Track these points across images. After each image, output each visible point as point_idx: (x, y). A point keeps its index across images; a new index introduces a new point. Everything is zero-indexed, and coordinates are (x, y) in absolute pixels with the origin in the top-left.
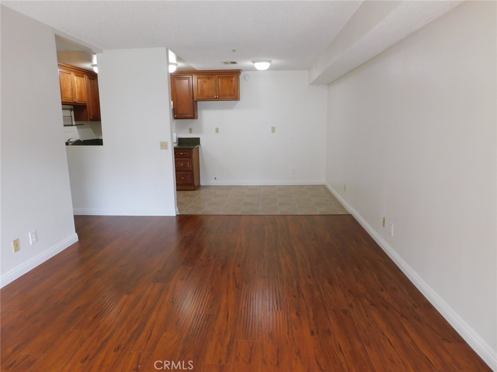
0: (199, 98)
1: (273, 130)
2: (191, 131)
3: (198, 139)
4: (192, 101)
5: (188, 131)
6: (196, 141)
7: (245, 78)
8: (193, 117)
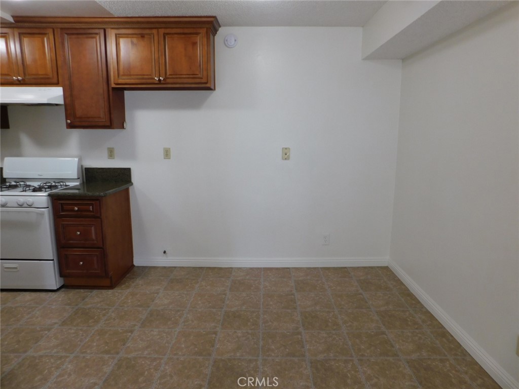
0: (120, 81)
1: (286, 155)
2: (111, 154)
3: (129, 170)
4: (105, 88)
5: (106, 154)
6: (123, 177)
7: (225, 42)
8: (108, 124)
